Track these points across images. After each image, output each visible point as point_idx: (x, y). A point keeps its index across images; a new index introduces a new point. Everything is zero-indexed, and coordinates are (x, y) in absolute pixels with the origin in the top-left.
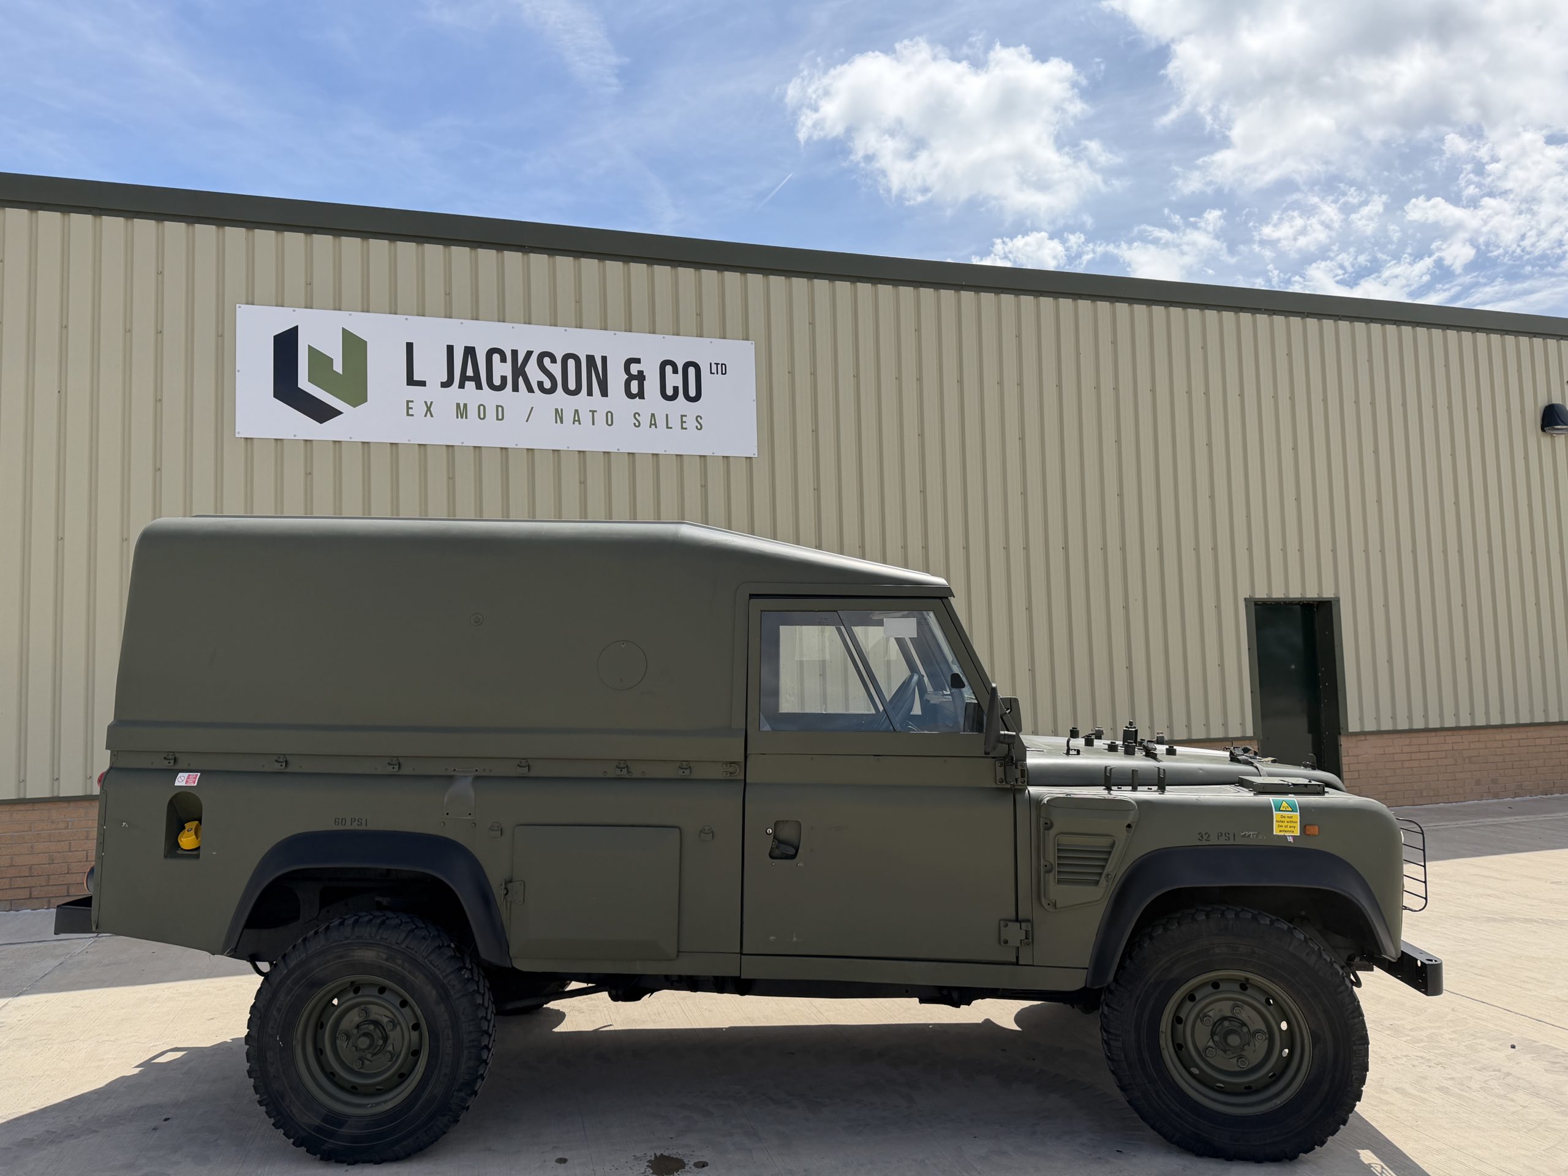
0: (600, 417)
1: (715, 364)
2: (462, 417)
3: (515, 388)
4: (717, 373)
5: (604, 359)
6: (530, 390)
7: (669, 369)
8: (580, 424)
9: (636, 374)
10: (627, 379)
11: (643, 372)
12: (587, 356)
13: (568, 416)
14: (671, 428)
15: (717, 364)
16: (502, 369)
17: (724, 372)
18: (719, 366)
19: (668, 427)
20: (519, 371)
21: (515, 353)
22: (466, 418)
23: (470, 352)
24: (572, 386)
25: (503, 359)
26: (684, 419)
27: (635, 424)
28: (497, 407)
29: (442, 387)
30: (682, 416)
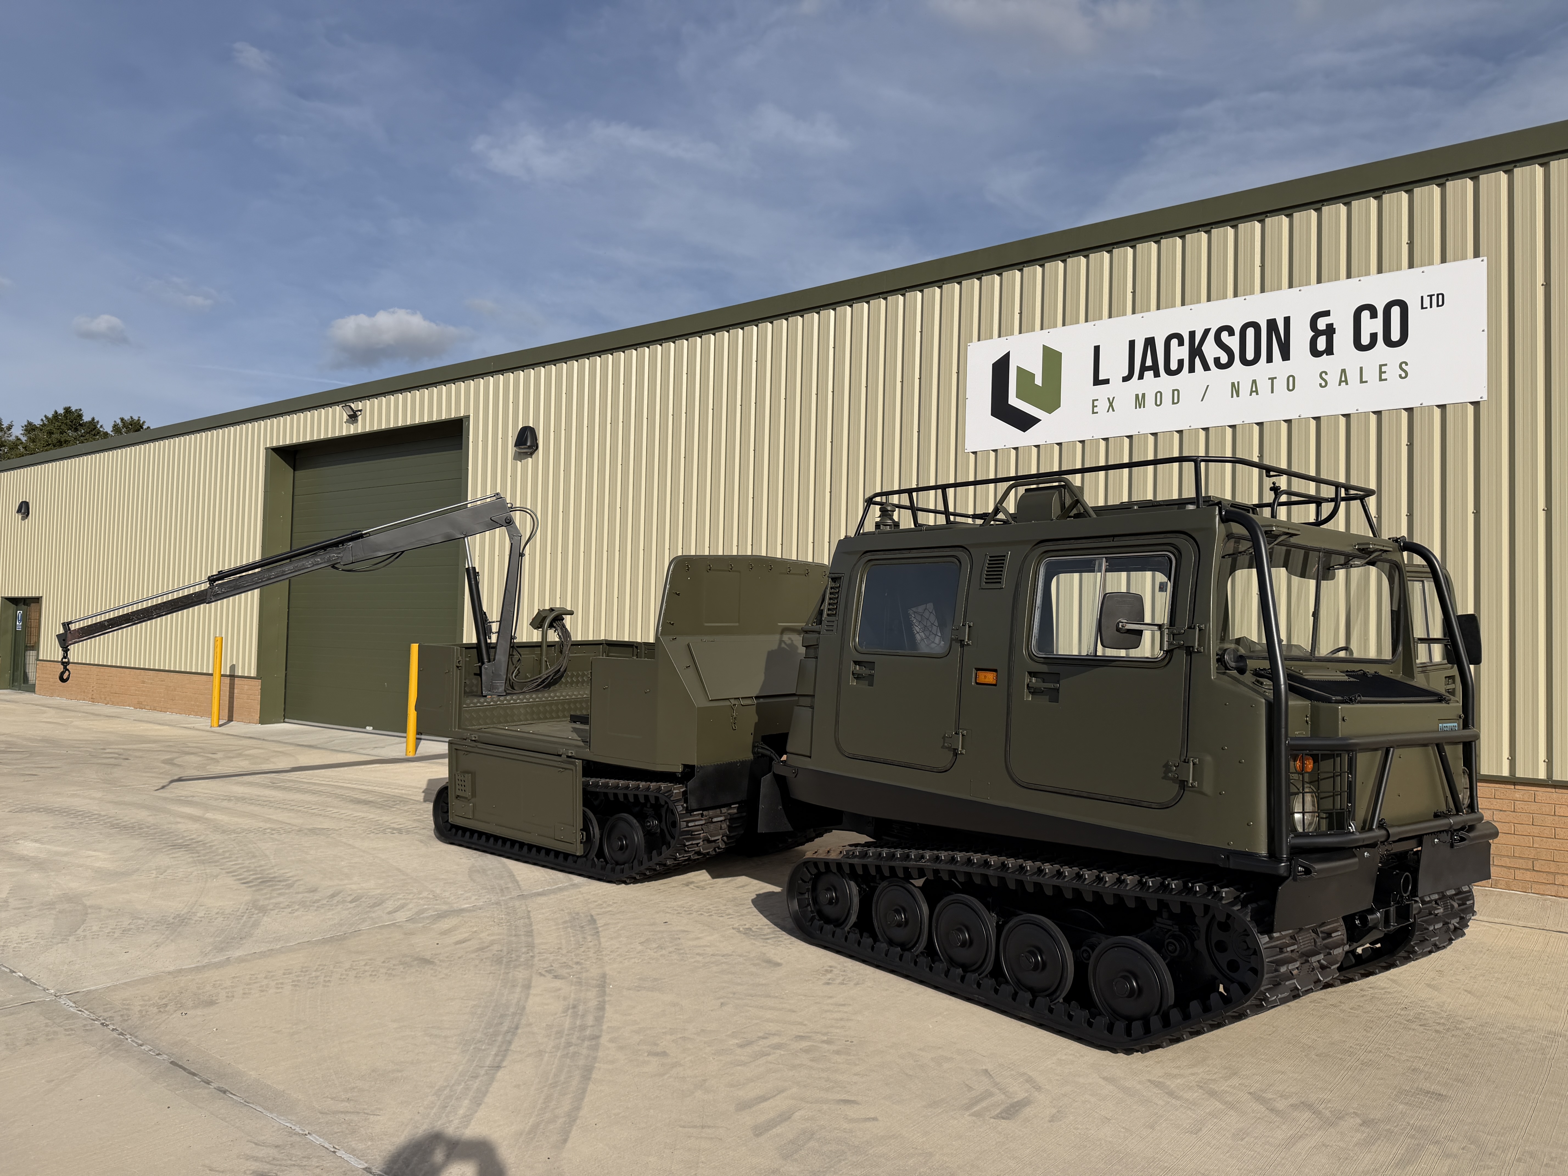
0: (1281, 384)
1: (1428, 296)
2: (1140, 407)
3: (1192, 369)
4: (1431, 307)
5: (1287, 320)
6: (1206, 368)
7: (1366, 314)
8: (1257, 394)
9: (1325, 328)
10: (1313, 337)
11: (1332, 324)
12: (1267, 320)
13: (1245, 389)
14: (1366, 382)
15: (1431, 296)
16: (1179, 353)
17: (1440, 303)
18: (1434, 298)
19: (1362, 382)
20: (1196, 352)
21: (1192, 334)
22: (1144, 407)
23: (1150, 342)
24: (1250, 355)
25: (1181, 343)
26: (1384, 369)
27: (1320, 385)
28: (1173, 391)
29: (1123, 381)
30: (1381, 366)
